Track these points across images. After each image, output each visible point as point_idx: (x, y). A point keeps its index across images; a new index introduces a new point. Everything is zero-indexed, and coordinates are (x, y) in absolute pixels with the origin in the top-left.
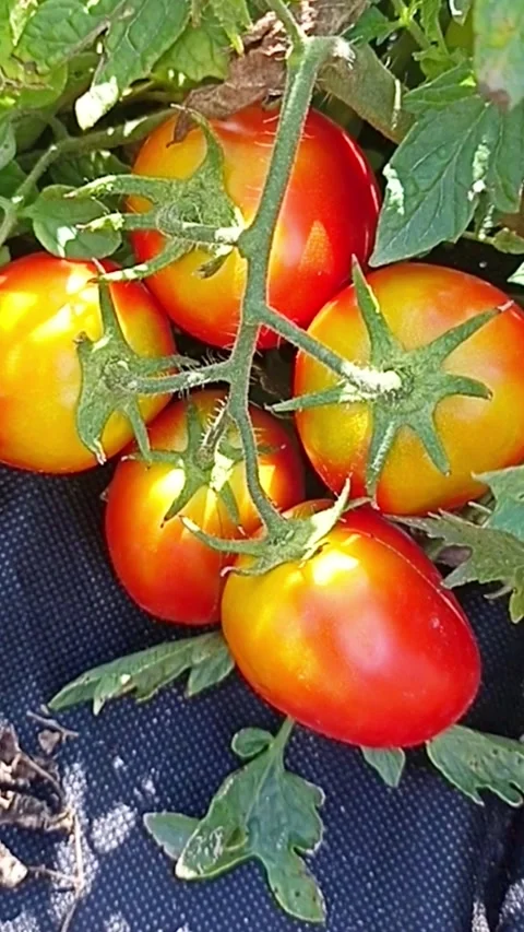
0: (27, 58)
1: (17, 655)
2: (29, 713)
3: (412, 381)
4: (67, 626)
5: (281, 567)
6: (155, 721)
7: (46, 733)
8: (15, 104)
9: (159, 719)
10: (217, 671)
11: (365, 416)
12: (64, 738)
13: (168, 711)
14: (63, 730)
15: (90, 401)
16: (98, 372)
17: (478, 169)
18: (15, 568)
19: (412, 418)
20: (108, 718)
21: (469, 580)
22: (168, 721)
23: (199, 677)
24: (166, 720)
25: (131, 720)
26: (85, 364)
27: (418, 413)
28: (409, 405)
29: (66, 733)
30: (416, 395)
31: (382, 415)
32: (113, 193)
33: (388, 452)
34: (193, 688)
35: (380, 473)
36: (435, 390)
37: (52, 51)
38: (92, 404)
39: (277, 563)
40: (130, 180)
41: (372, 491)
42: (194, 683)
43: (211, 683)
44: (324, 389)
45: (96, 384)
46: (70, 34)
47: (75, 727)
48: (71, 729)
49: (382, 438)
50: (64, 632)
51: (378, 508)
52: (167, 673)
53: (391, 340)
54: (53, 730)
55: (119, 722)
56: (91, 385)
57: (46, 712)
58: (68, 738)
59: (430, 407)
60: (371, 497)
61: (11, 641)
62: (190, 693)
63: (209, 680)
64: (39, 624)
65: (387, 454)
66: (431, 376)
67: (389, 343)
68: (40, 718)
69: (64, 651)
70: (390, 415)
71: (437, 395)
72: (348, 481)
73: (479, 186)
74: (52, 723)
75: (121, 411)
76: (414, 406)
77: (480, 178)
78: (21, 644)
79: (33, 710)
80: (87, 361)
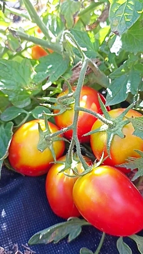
0: (34, 82)
1: (21, 227)
2: (22, 245)
3: (116, 124)
4: (35, 222)
5: (87, 174)
6: (59, 251)
7: (27, 251)
8: (31, 94)
9: (60, 250)
10: (77, 233)
11: (106, 134)
12: (32, 253)
13: (63, 248)
14: (32, 251)
15: (41, 143)
16: (44, 137)
17: (128, 88)
18: (22, 202)
19: (117, 132)
20: (45, 249)
21: (138, 177)
22: (63, 251)
23: (71, 236)
24: (62, 251)
25: (52, 250)
26: (40, 135)
27: (118, 130)
28: (115, 129)
29: (32, 252)
30: (117, 126)
31: (109, 133)
32: (49, 101)
33: (112, 141)
34: (70, 240)
35: (110, 147)
36: (121, 125)
37: (38, 81)
38: (42, 144)
39: (86, 173)
40: (52, 99)
41: (109, 153)
42: (70, 238)
43: (75, 237)
44: (95, 129)
45: (43, 140)
46: (42, 77)
47: (35, 250)
48: (34, 251)
49: (110, 138)
50: (35, 223)
51: (112, 159)
52: (63, 235)
53: (110, 116)
54: (28, 250)
55: (48, 250)
56: (42, 140)
57: (27, 245)
58: (33, 253)
59: (121, 129)
60: (109, 155)
61: (20, 222)
62: (69, 241)
63: (74, 236)
64: (28, 219)
65: (112, 142)
66: (120, 122)
67: (110, 117)
68: (25, 247)
69: (34, 228)
70: (111, 132)
71: (122, 126)
72: (103, 152)
73: (129, 91)
74: (29, 248)
75: (49, 148)
76: (117, 129)
77: (129, 89)
78: (22, 224)
79: (24, 244)
80: (41, 134)
